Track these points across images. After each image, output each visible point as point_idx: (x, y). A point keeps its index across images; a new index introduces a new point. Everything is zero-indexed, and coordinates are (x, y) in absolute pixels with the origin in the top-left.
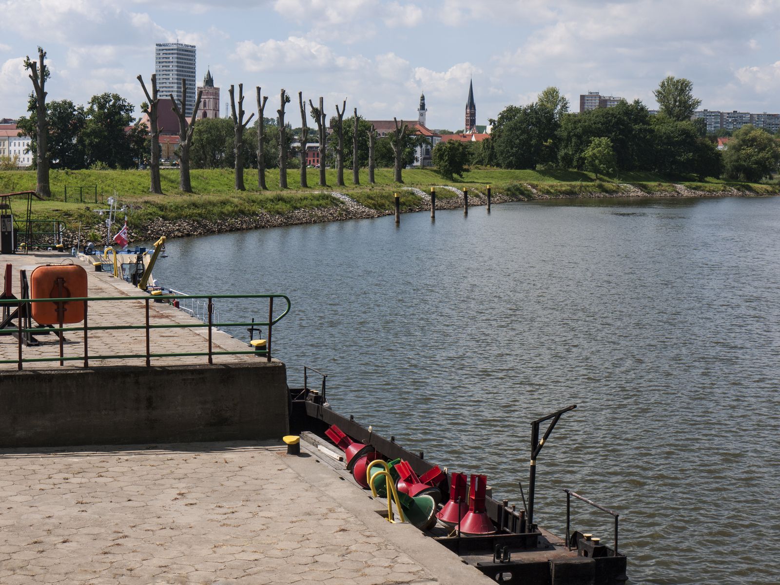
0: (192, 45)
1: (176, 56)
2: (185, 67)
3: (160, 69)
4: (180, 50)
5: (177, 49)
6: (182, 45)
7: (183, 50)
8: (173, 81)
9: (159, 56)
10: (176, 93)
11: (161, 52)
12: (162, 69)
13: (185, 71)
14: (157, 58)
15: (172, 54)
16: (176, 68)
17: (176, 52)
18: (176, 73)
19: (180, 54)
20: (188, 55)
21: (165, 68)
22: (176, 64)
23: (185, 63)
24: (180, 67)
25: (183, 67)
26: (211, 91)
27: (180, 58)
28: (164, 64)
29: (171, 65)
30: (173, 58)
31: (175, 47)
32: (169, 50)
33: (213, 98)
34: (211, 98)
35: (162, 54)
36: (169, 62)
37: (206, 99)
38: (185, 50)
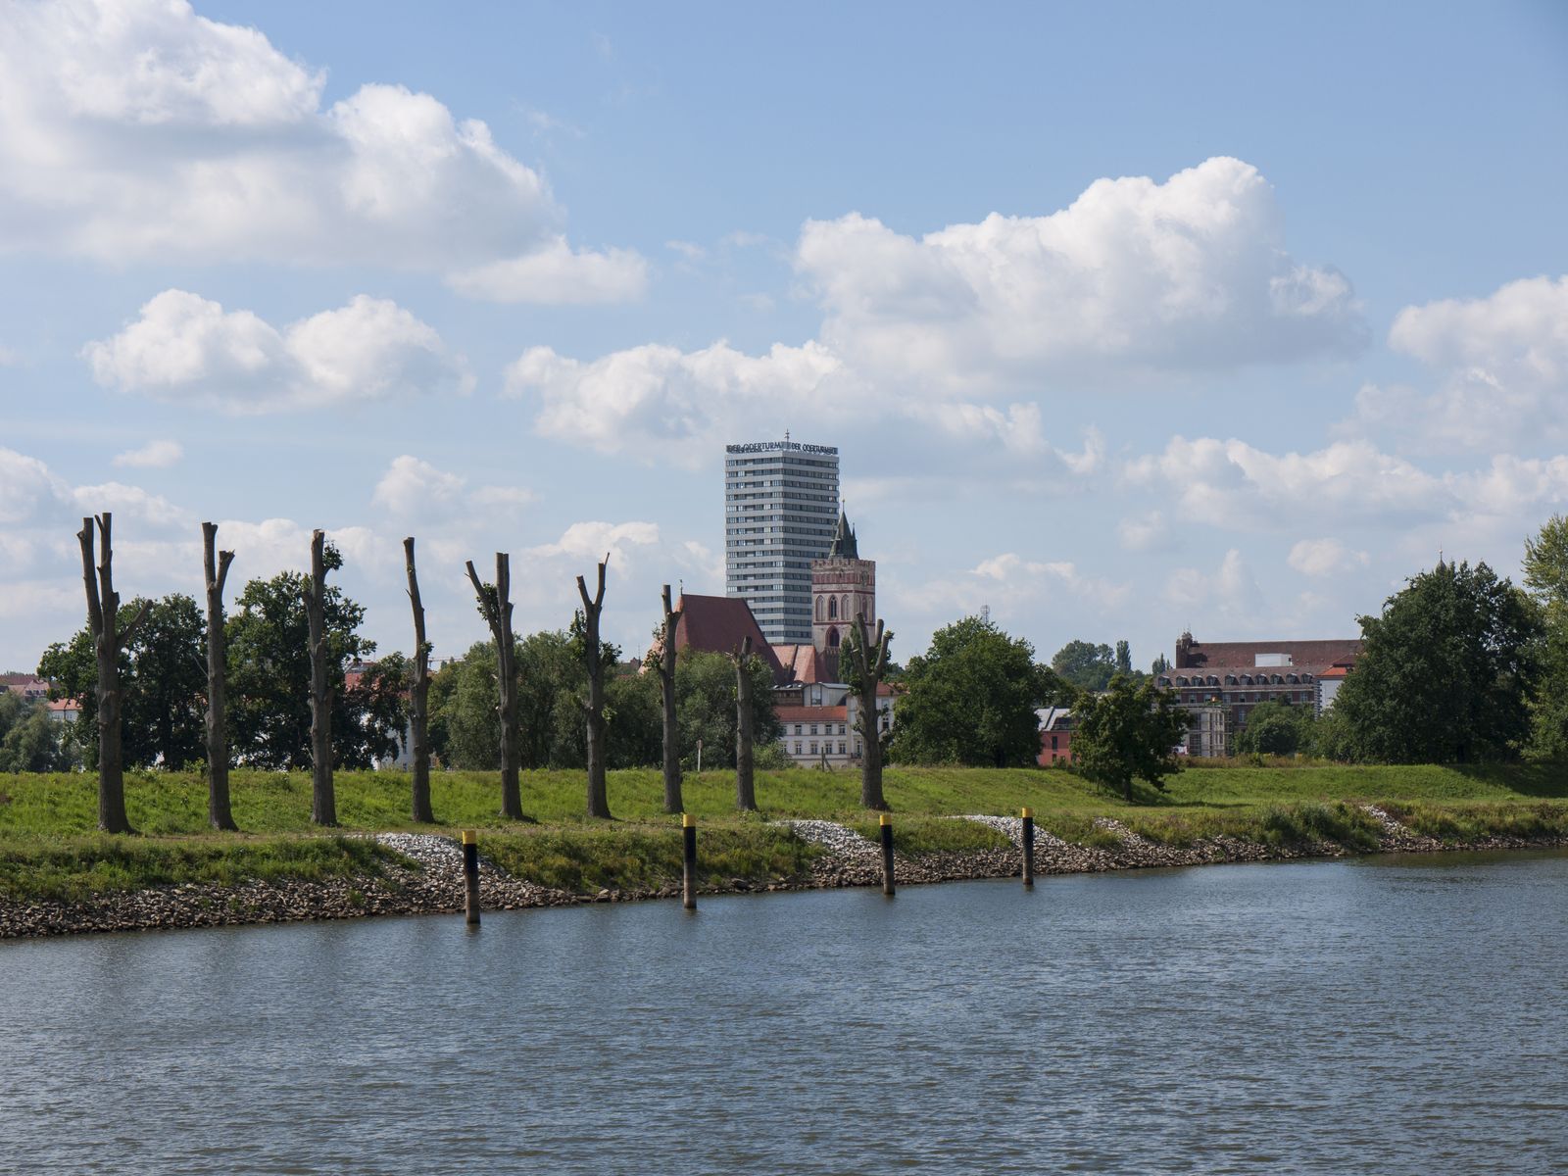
0: (827, 445)
1: (780, 477)
2: (808, 509)
3: (738, 514)
4: (792, 461)
5: (784, 460)
6: (796, 446)
7: (801, 462)
8: (774, 547)
9: (734, 480)
10: (782, 581)
11: (741, 469)
12: (743, 513)
13: (809, 520)
14: (729, 486)
15: (771, 472)
16: (781, 512)
17: (780, 466)
18: (781, 524)
19: (792, 473)
20: (814, 475)
21: (751, 513)
22: (781, 501)
23: (808, 497)
24: (793, 507)
25: (801, 508)
26: (849, 569)
27: (793, 484)
28: (750, 501)
29: (766, 501)
30: (772, 484)
31: (778, 453)
32: (762, 461)
33: (856, 591)
34: (851, 591)
35: (742, 474)
36: (762, 495)
37: (836, 595)
38: (808, 461)
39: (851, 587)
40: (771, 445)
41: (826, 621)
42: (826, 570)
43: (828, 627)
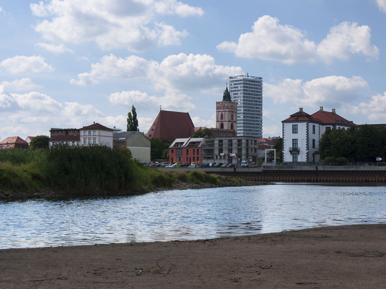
0: (259, 77)
1: (242, 85)
5: (244, 80)
7: (249, 81)
8: (241, 105)
9: (231, 86)
11: (233, 83)
13: (252, 98)
15: (240, 84)
16: (243, 95)
17: (242, 82)
19: (247, 84)
20: (254, 85)
24: (247, 94)
25: (249, 94)
27: (247, 87)
28: (235, 92)
30: (240, 87)
31: (242, 78)
32: (238, 81)
33: (228, 111)
34: (227, 111)
35: (233, 85)
36: (238, 90)
37: (223, 112)
38: (252, 81)
39: (227, 110)
40: (240, 76)
41: (220, 121)
42: (220, 104)
43: (220, 123)
